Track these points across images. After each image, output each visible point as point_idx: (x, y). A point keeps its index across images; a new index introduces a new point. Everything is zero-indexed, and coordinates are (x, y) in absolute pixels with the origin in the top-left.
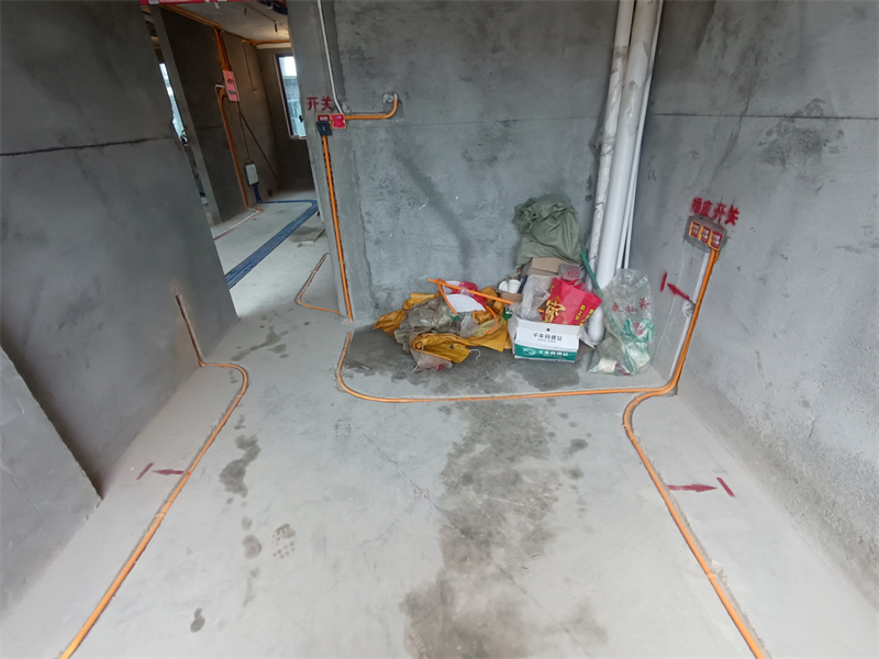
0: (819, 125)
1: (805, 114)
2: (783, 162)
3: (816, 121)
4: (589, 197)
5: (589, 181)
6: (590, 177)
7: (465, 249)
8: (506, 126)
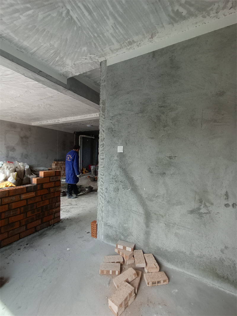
4: (227, 205)
5: (227, 195)
6: (227, 192)
7: (148, 217)
8: (170, 159)
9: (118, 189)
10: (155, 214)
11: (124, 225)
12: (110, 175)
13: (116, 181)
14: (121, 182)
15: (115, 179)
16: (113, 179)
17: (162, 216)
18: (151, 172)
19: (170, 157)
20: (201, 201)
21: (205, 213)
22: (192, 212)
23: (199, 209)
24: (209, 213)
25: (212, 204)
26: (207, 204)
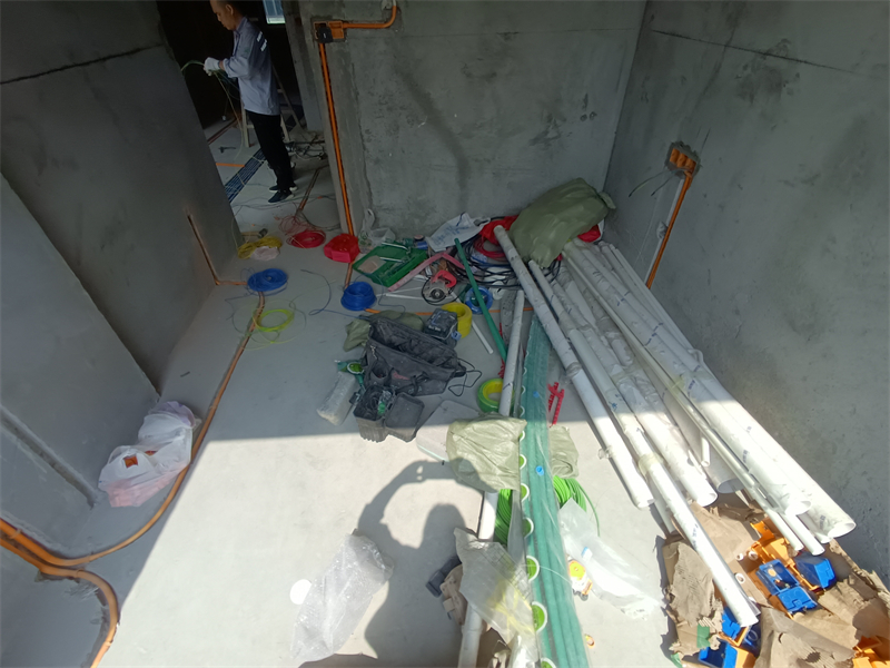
0: (783, 64)
1: (775, 53)
2: (752, 98)
3: (782, 60)
4: (584, 117)
5: (586, 100)
6: (587, 96)
7: (463, 169)
8: (506, 39)
9: (398, 129)
10: (476, 160)
11: (419, 198)
12: (373, 95)
13: (390, 109)
14: (402, 108)
15: (387, 103)
16: (381, 104)
17: (489, 161)
18: (469, 76)
19: (506, 34)
20: (550, 119)
21: (554, 138)
22: (535, 141)
23: (546, 133)
24: (559, 136)
25: (565, 120)
26: (558, 122)
